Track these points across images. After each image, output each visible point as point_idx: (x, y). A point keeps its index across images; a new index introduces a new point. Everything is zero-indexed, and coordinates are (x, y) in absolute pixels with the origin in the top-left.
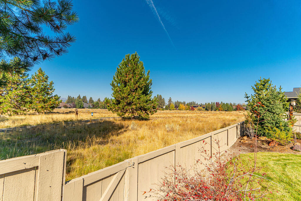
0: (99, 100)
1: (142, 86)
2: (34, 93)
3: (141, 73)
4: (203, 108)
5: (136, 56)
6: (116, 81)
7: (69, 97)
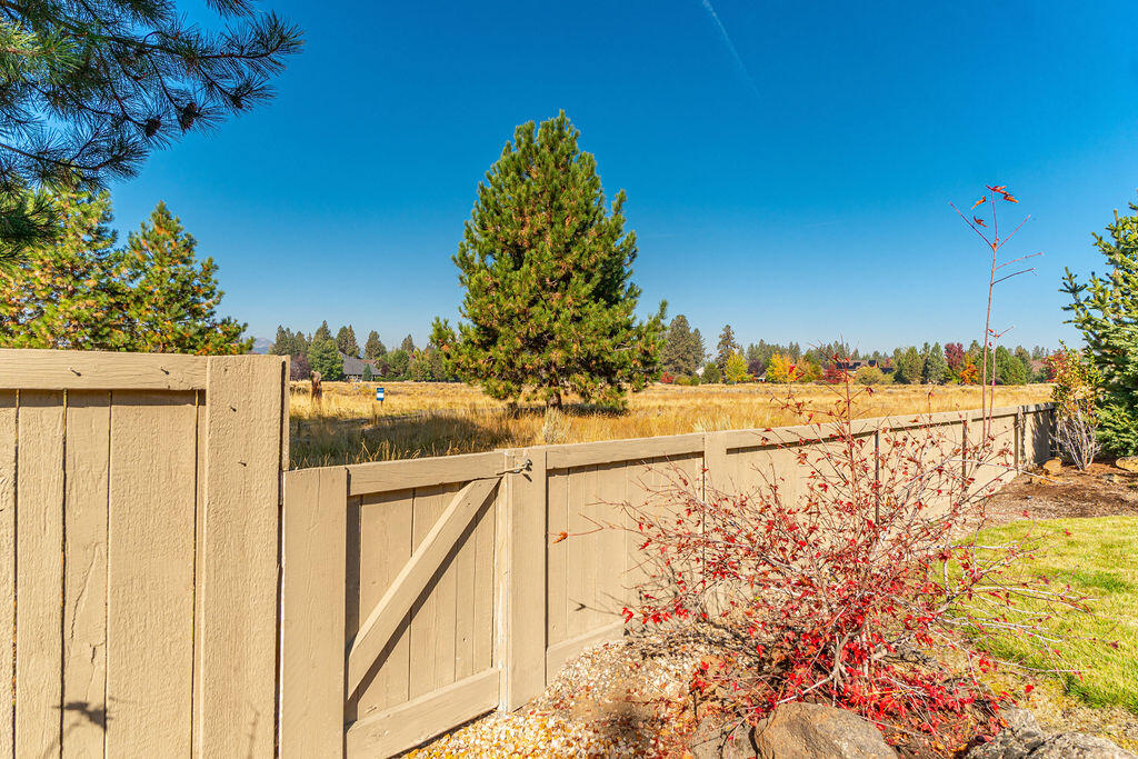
0: (408, 344)
1: (593, 261)
2: (143, 309)
3: (587, 205)
4: (885, 371)
5: (560, 129)
6: (475, 242)
7: (281, 332)
